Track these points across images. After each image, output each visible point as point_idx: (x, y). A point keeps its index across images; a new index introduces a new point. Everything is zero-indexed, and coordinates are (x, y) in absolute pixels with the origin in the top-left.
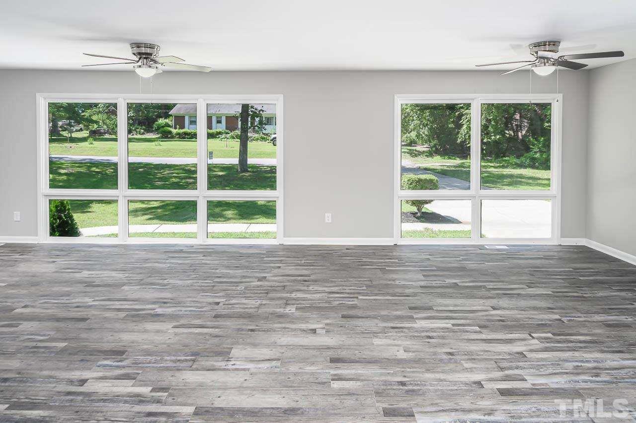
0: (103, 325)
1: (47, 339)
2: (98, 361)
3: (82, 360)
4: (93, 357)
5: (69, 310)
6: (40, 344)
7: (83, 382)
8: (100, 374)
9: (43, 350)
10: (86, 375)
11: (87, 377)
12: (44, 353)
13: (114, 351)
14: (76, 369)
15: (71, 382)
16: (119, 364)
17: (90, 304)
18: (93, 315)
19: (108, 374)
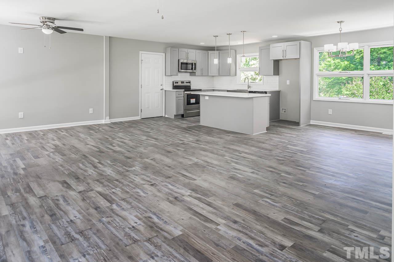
0: (228, 196)
1: (265, 198)
2: (243, 177)
3: (250, 180)
4: (244, 180)
5: (244, 220)
6: (269, 196)
7: (252, 173)
8: (245, 173)
9: (267, 192)
10: (251, 174)
11: (250, 173)
12: (267, 190)
13: (233, 179)
14: (253, 177)
15: (257, 174)
16: (235, 174)
17: (224, 221)
18: (229, 206)
19: (242, 172)
